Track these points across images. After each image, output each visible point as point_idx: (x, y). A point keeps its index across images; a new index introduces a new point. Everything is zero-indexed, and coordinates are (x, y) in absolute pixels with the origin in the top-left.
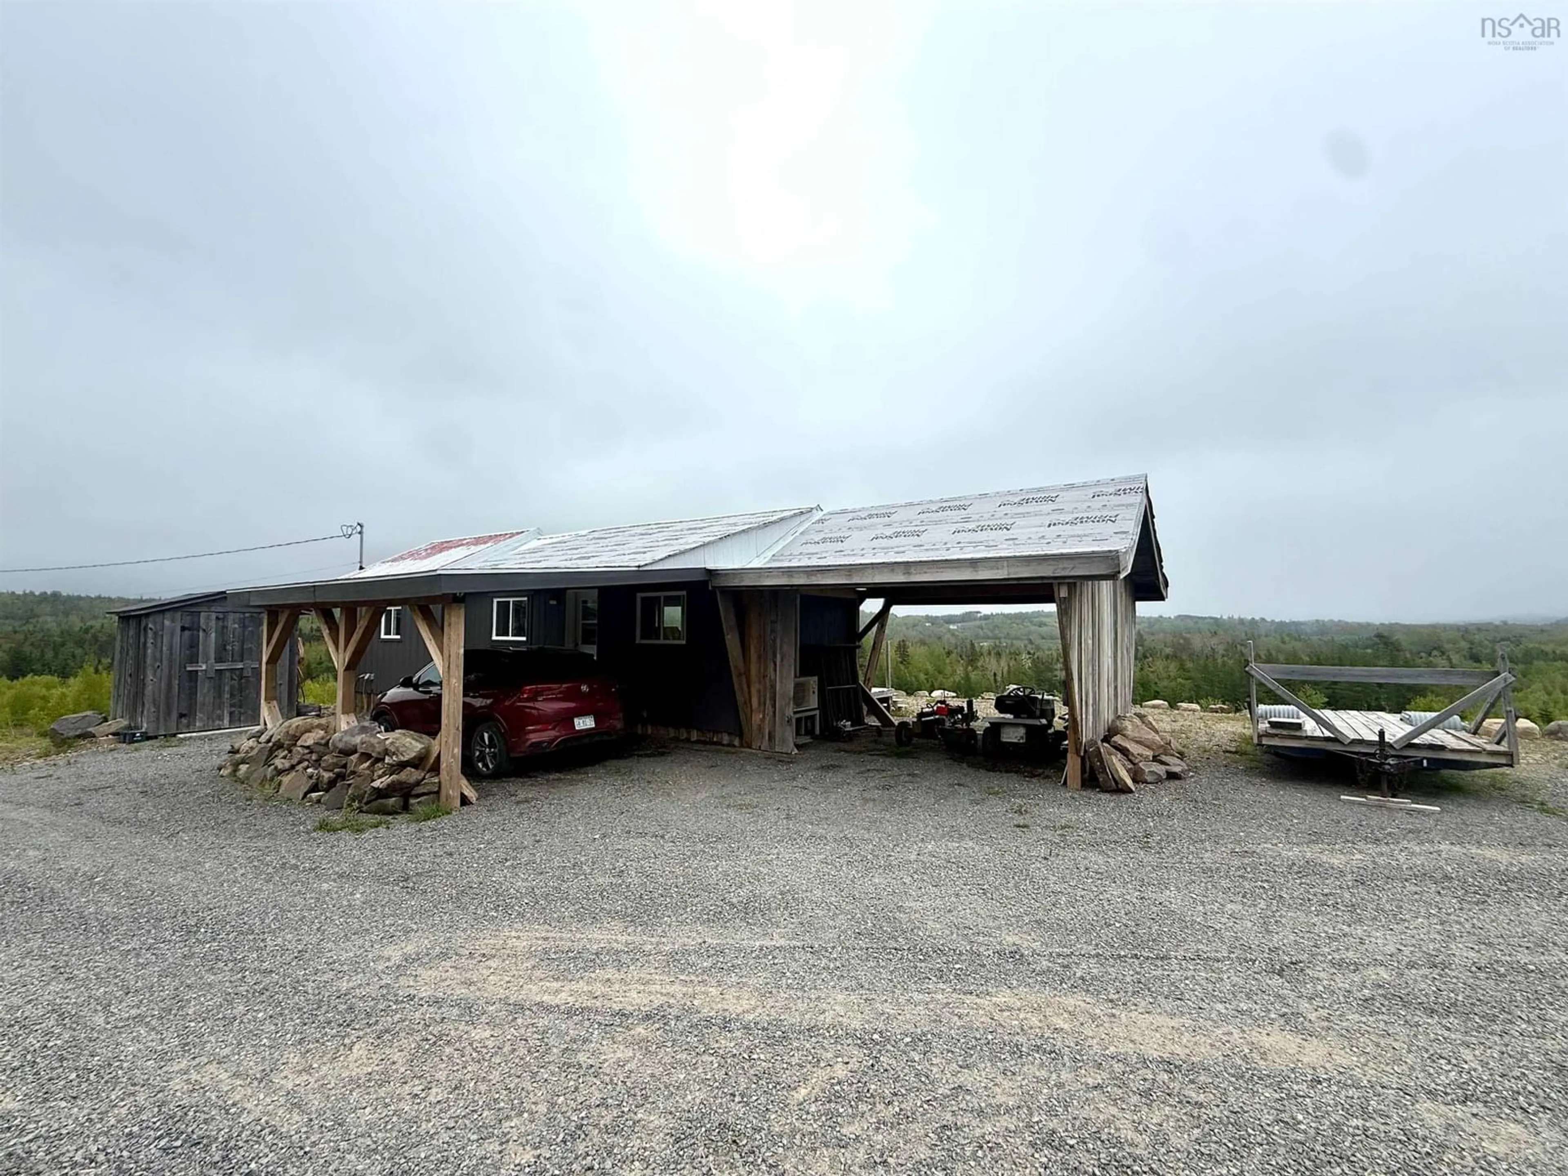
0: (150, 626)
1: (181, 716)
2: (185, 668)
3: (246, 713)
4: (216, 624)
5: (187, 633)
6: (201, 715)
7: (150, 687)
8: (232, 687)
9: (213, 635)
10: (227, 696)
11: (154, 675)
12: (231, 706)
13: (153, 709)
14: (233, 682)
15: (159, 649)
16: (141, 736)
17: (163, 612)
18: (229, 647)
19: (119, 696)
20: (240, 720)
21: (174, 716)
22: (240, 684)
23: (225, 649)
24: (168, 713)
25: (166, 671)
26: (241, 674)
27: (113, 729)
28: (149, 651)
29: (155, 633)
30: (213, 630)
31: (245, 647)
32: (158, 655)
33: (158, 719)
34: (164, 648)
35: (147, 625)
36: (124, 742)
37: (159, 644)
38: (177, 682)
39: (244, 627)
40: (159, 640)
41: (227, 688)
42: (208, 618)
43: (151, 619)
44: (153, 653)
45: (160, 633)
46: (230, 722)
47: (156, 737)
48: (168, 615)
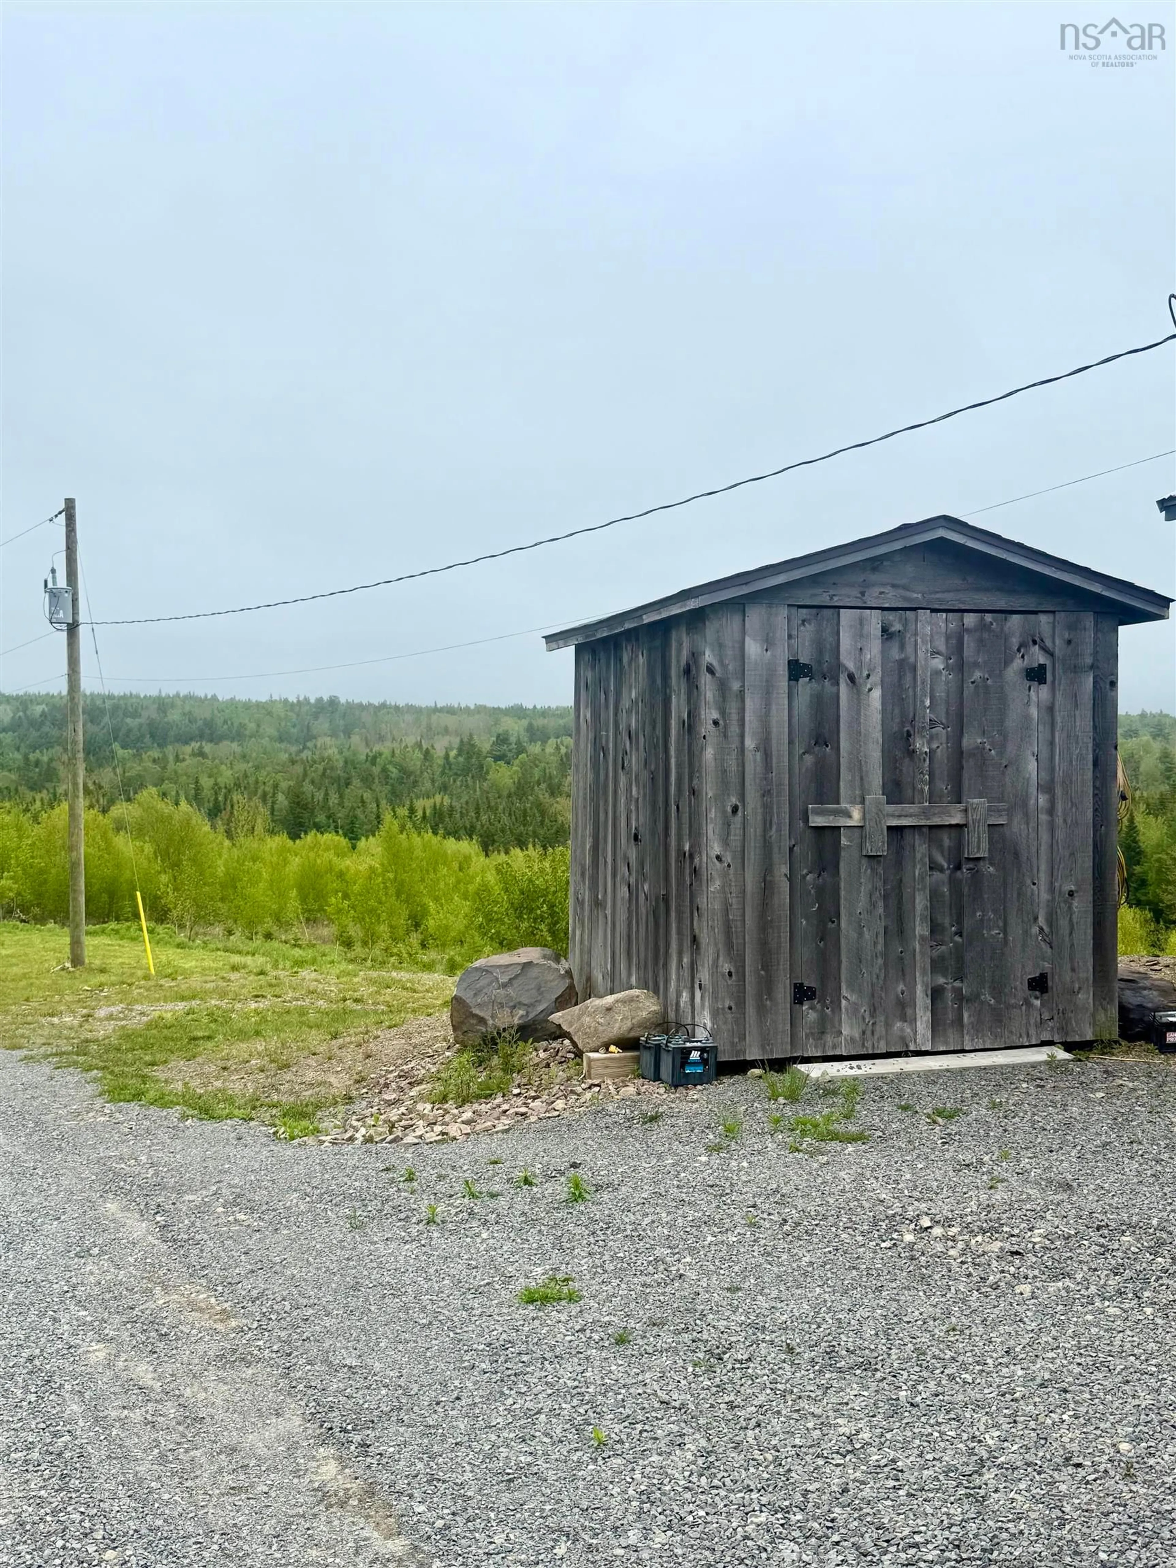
0: (708, 657)
1: (801, 994)
2: (807, 820)
3: (974, 998)
4: (883, 652)
5: (804, 685)
6: (853, 998)
7: (715, 886)
8: (934, 895)
9: (877, 694)
10: (921, 929)
11: (725, 842)
12: (937, 965)
13: (726, 967)
14: (937, 875)
15: (735, 744)
16: (704, 1062)
17: (739, 605)
18: (921, 745)
19: (597, 904)
20: (959, 1021)
21: (783, 992)
22: (954, 883)
23: (911, 753)
24: (767, 986)
25: (754, 830)
26: (959, 846)
27: (619, 1026)
28: (709, 753)
29: (723, 687)
30: (876, 678)
31: (966, 742)
32: (732, 764)
33: (741, 1002)
34: (749, 743)
35: (695, 656)
36: (657, 1078)
37: (734, 729)
38: (785, 869)
39: (960, 667)
40: (733, 708)
41: (921, 902)
42: (860, 633)
43: (711, 628)
44: (720, 759)
45: (736, 686)
46: (936, 1025)
47: (739, 1068)
48: (755, 616)
